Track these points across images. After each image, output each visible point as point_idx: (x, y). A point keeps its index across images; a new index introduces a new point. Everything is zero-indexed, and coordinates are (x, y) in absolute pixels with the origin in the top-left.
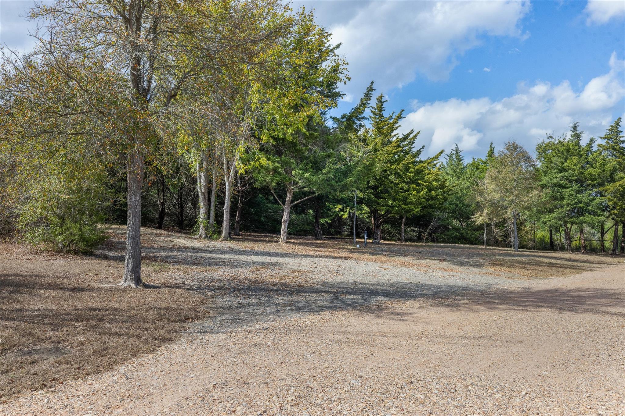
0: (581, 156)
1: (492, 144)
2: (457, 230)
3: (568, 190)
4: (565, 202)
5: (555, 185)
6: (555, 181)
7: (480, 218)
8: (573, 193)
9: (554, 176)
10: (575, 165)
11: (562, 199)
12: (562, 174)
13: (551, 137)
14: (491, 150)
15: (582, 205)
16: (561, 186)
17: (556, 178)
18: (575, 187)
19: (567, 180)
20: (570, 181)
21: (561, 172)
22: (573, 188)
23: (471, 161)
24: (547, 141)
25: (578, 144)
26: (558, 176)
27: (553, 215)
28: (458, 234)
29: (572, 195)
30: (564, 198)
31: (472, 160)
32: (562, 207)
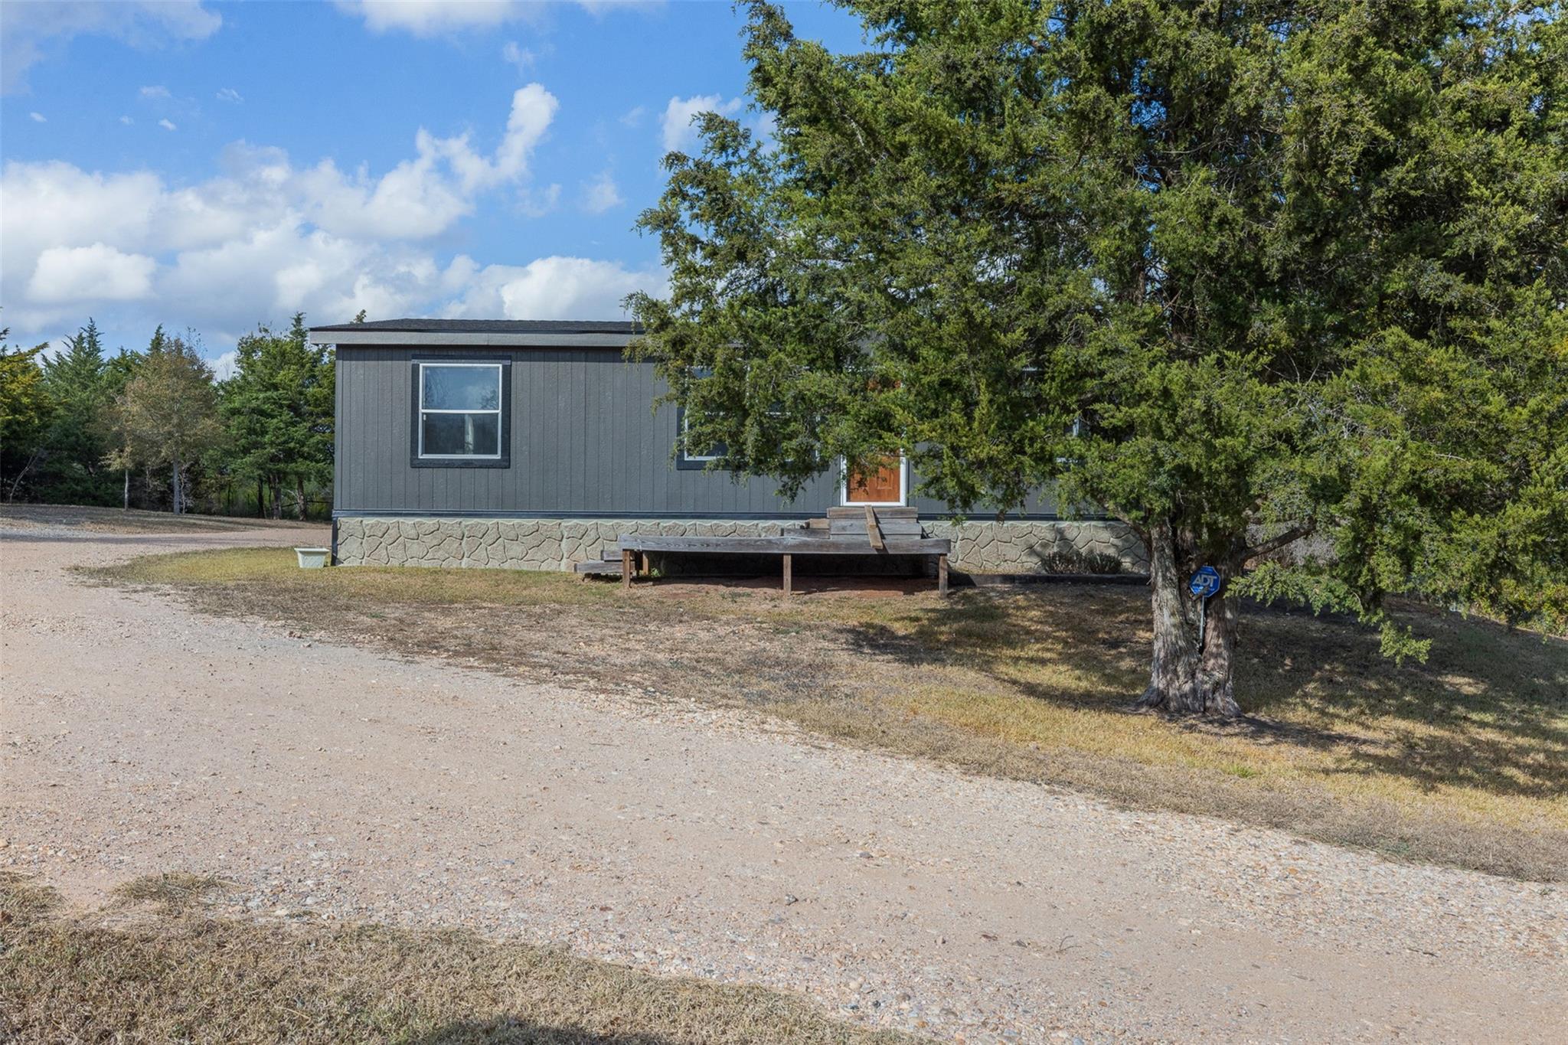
0: (303, 366)
1: (160, 328)
2: (78, 481)
3: (275, 420)
4: (267, 439)
5: (253, 411)
6: (254, 403)
7: (115, 462)
8: (282, 425)
9: (255, 395)
10: (291, 381)
11: (264, 433)
12: (269, 394)
13: (266, 331)
14: (157, 338)
15: (292, 445)
16: (262, 413)
17: (257, 399)
18: (288, 415)
19: (274, 403)
20: (281, 406)
21: (268, 390)
22: (283, 418)
23: (117, 355)
24: (258, 335)
25: (301, 347)
26: (261, 396)
27: (248, 459)
28: (79, 488)
29: (280, 429)
30: (267, 433)
31: (119, 353)
32: (263, 446)
